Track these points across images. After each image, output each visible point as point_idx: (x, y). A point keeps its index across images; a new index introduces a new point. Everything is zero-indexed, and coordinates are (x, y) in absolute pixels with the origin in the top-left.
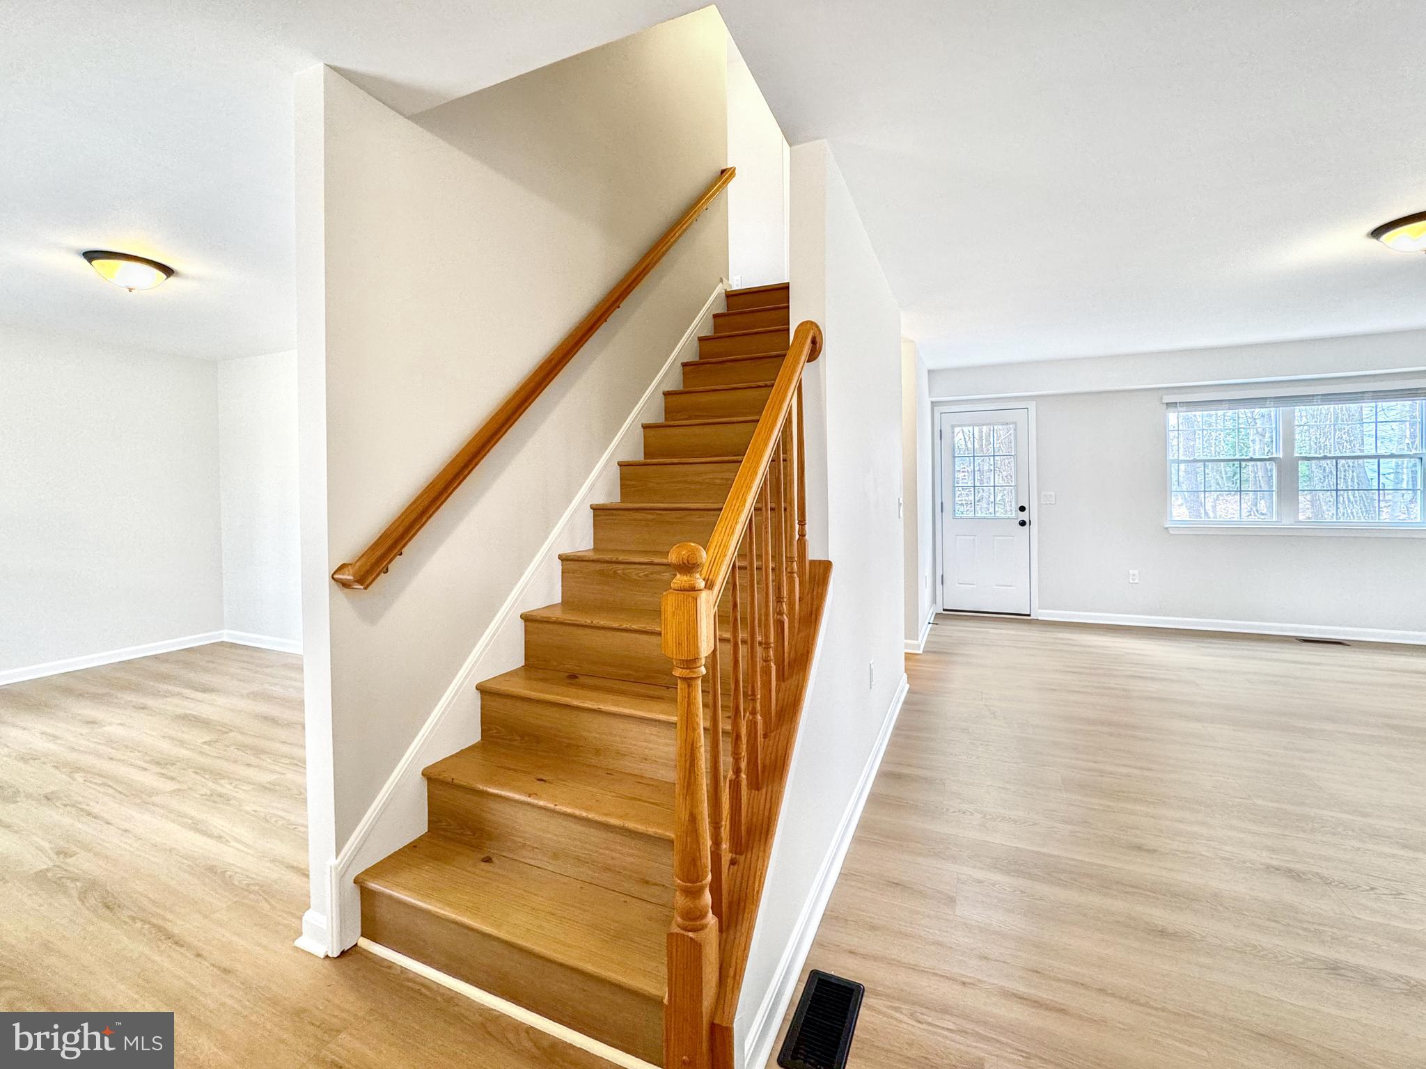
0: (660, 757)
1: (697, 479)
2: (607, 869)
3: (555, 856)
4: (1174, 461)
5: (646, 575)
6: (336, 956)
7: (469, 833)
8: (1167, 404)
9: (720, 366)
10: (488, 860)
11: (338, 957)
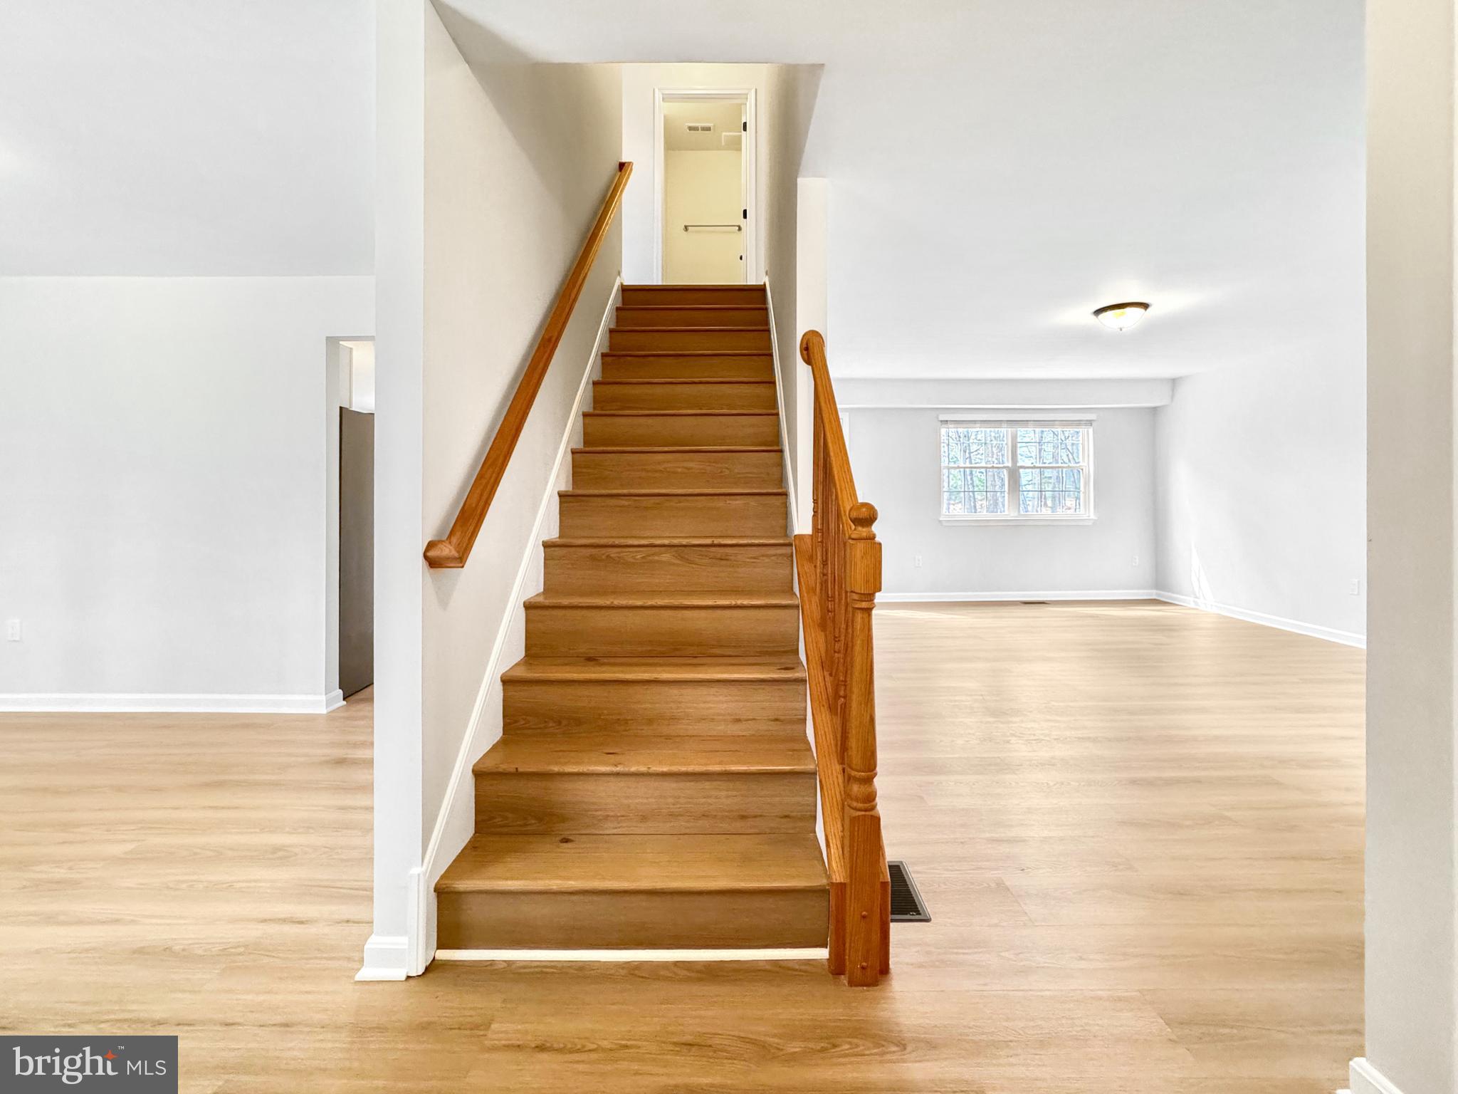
0: (719, 715)
1: (661, 468)
2: (704, 816)
3: (644, 818)
4: (945, 467)
5: (643, 557)
6: (420, 973)
7: (533, 822)
8: (941, 421)
9: (641, 360)
10: (566, 841)
11: (423, 973)
